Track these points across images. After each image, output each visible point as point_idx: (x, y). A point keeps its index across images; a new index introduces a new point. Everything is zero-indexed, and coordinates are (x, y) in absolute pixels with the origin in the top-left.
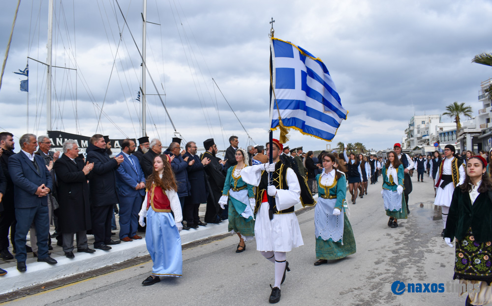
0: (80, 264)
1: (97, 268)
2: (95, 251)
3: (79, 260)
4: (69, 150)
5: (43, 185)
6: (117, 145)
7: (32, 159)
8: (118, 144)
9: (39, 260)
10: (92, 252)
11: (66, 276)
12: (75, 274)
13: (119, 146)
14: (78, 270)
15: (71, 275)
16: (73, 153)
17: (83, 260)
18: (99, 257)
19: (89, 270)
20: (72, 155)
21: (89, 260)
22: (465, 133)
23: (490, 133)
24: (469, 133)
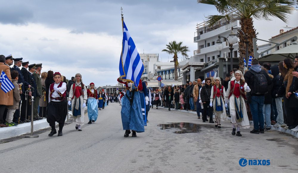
22: (189, 66)
23: (213, 65)
24: (193, 66)
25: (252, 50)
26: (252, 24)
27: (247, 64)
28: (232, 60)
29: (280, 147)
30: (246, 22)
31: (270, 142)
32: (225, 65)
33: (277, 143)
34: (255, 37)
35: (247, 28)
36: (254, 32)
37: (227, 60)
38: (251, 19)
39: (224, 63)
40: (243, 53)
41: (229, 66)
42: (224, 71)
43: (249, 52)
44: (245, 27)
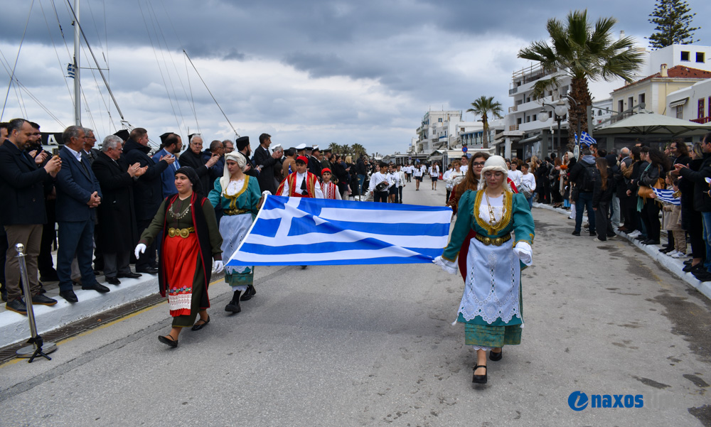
0: (125, 292)
1: (142, 297)
2: (141, 275)
3: (124, 287)
4: (110, 149)
5: (96, 193)
6: (52, 141)
7: (79, 159)
8: (54, 139)
9: (83, 289)
10: (137, 277)
11: (113, 307)
12: (121, 304)
13: (55, 142)
14: (123, 300)
15: (117, 306)
16: (116, 153)
17: (129, 288)
18: (144, 283)
19: (135, 299)
20: (114, 155)
21: (134, 287)
22: (504, 136)
23: (535, 137)
24: (509, 136)
25: (586, 120)
26: (587, 86)
27: (578, 141)
28: (559, 132)
29: (612, 260)
30: (579, 84)
31: (602, 251)
32: (550, 139)
33: (610, 253)
34: (590, 103)
35: (580, 92)
36: (590, 97)
37: (553, 132)
38: (586, 80)
39: (549, 136)
40: (573, 124)
41: (556, 139)
42: (550, 145)
43: (582, 122)
44: (578, 90)
